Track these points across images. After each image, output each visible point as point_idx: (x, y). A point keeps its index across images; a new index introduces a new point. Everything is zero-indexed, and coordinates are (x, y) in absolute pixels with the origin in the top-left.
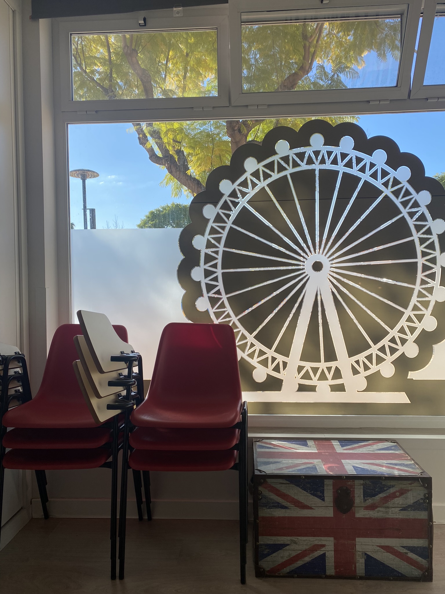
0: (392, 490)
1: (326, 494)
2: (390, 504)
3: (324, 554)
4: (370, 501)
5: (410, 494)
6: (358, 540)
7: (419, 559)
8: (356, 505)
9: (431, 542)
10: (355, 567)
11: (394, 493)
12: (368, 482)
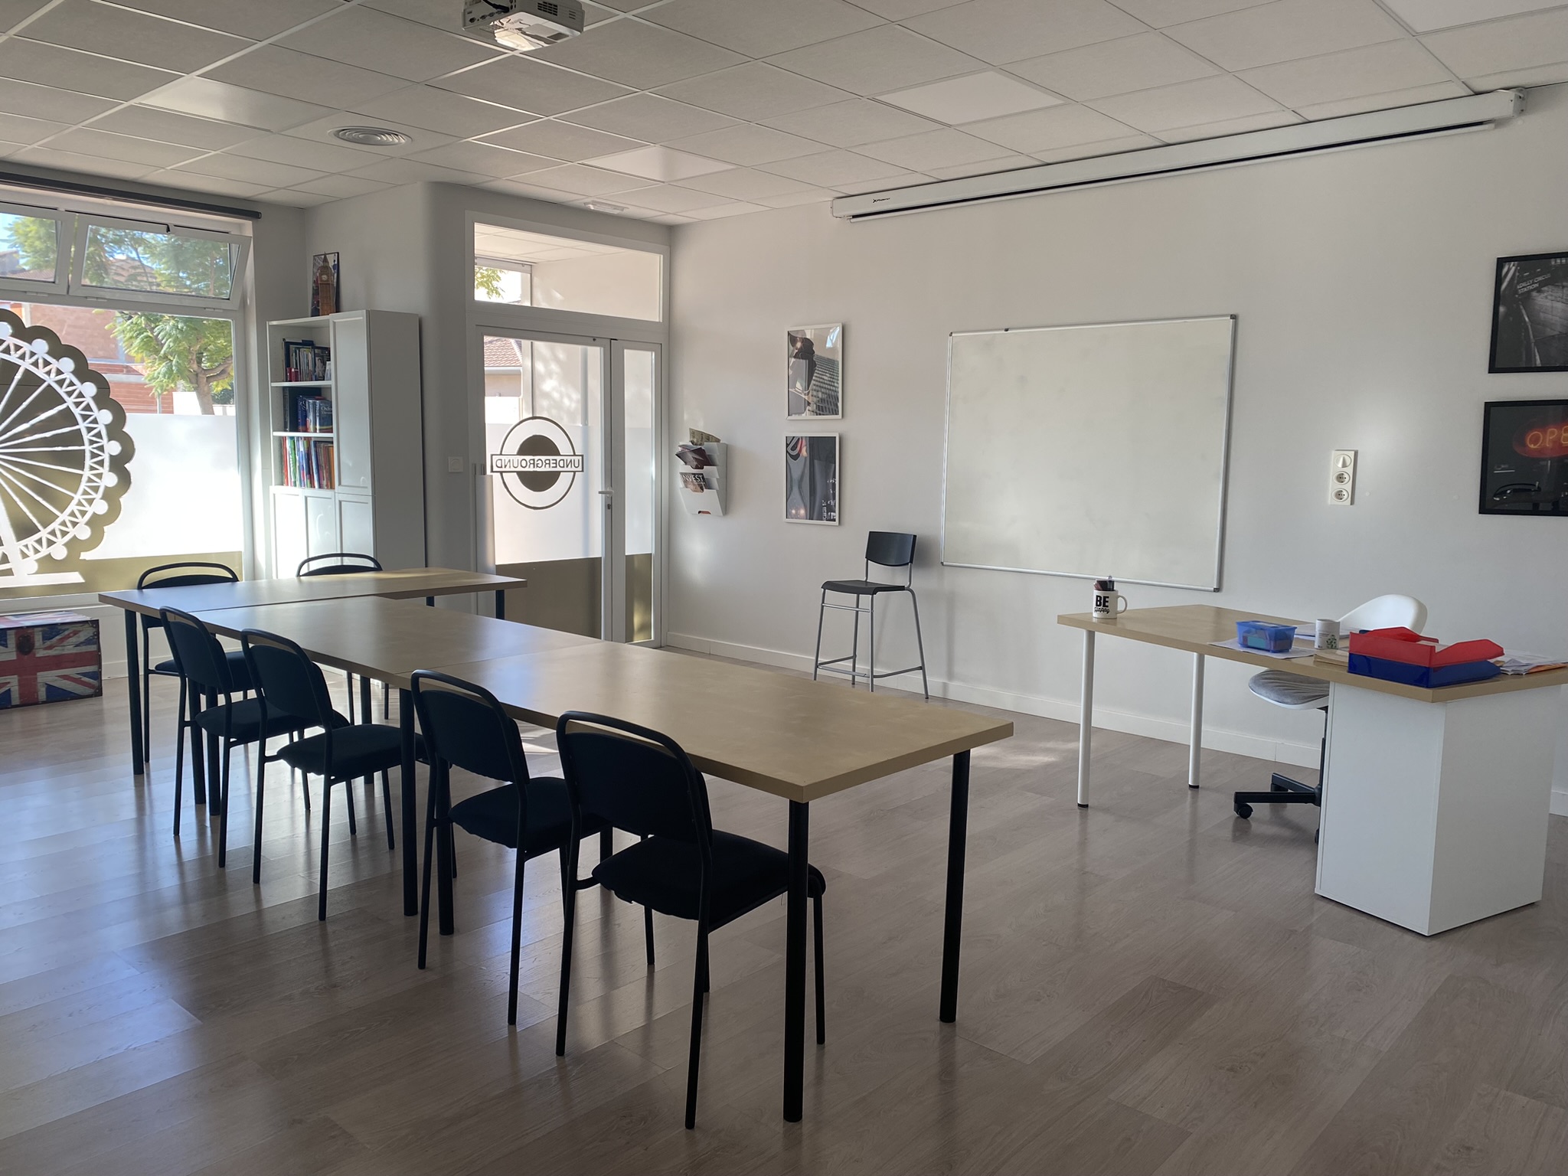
0: (66, 633)
1: (9, 642)
2: (65, 643)
3: (9, 690)
4: (48, 643)
5: (81, 634)
6: (38, 674)
7: (91, 681)
8: (36, 647)
9: (100, 667)
10: (38, 696)
11: (69, 634)
12: (45, 628)
